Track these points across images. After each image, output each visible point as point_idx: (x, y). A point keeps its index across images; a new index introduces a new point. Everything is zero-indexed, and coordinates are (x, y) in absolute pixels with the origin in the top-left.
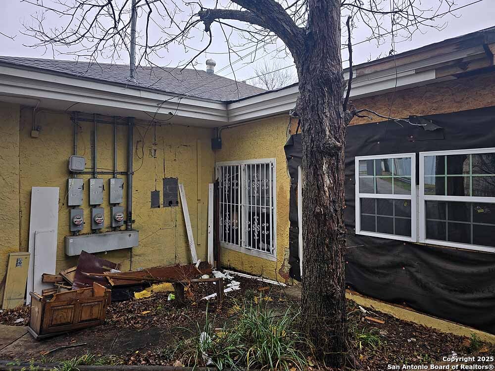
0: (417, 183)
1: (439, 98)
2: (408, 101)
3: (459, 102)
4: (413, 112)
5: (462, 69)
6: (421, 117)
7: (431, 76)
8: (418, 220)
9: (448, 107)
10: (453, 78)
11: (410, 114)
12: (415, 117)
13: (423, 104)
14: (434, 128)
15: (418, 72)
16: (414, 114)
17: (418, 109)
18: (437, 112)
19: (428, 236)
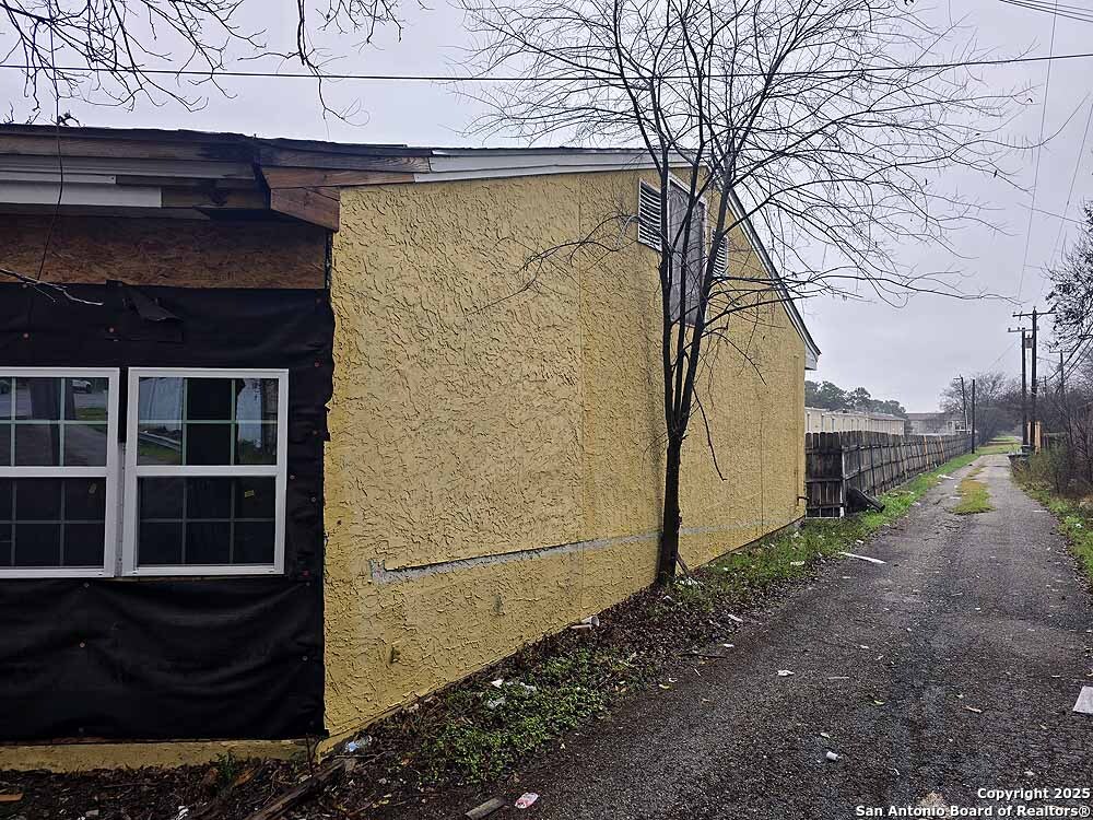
0: (122, 437)
1: (173, 253)
2: (106, 244)
3: (214, 269)
4: (116, 272)
5: (214, 201)
6: (133, 286)
7: (153, 200)
8: (120, 523)
9: (193, 275)
10: (198, 215)
11: (108, 277)
12: (120, 285)
13: (138, 258)
14: (161, 316)
15: (124, 183)
16: (119, 279)
17: (127, 269)
18: (171, 283)
19: (143, 560)
